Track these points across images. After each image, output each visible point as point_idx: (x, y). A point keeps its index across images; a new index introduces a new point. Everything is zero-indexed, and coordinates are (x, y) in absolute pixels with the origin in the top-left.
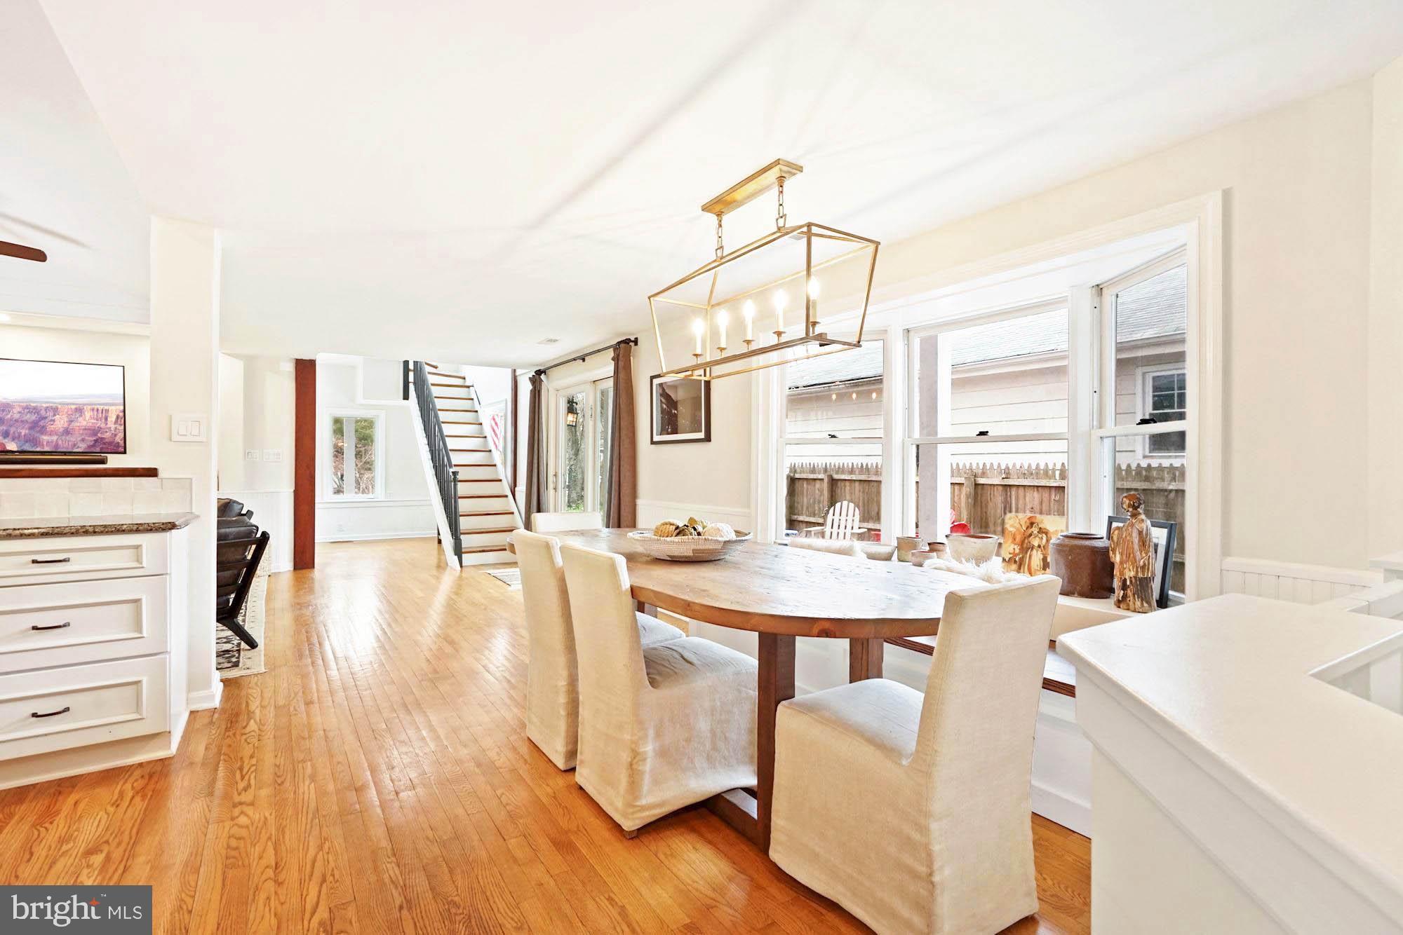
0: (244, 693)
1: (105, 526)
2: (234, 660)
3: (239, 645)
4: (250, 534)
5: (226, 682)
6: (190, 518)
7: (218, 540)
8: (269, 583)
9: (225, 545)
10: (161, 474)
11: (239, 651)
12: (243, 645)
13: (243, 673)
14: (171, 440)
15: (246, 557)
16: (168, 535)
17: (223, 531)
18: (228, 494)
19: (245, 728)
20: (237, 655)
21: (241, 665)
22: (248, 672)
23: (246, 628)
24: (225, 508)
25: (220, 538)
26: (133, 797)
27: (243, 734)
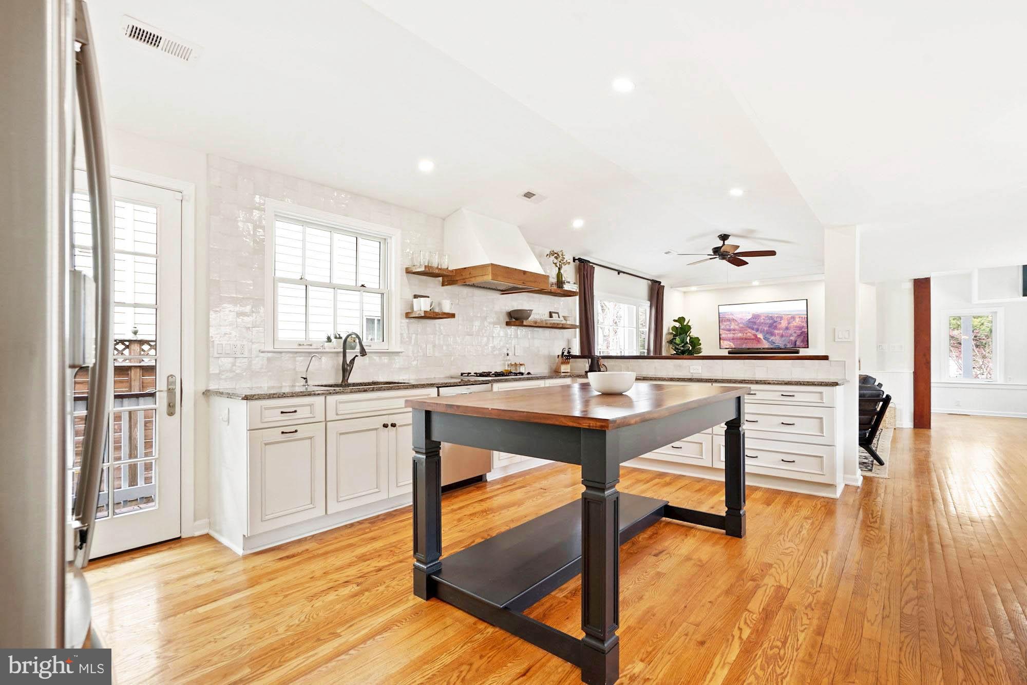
0: (875, 484)
1: (808, 382)
2: (869, 468)
3: (872, 461)
4: (878, 395)
5: (865, 478)
6: (845, 381)
7: (859, 397)
8: (894, 433)
9: (863, 400)
10: (830, 358)
11: (872, 464)
12: (875, 462)
13: (874, 475)
14: (834, 341)
15: (876, 409)
16: (834, 388)
17: (862, 392)
18: (865, 372)
19: (875, 499)
20: (871, 466)
21: (873, 471)
22: (878, 476)
23: (877, 453)
24: (865, 381)
25: (860, 396)
26: (821, 508)
27: (873, 501)
